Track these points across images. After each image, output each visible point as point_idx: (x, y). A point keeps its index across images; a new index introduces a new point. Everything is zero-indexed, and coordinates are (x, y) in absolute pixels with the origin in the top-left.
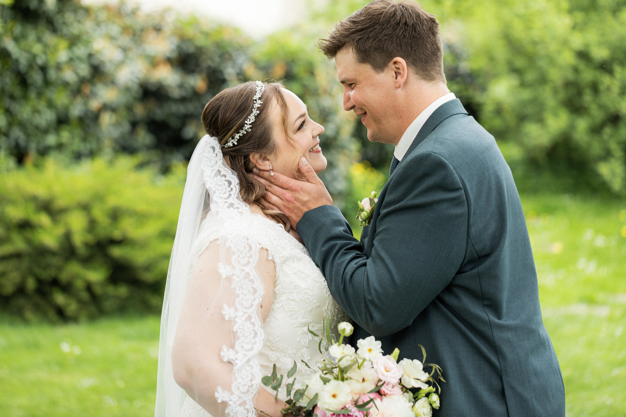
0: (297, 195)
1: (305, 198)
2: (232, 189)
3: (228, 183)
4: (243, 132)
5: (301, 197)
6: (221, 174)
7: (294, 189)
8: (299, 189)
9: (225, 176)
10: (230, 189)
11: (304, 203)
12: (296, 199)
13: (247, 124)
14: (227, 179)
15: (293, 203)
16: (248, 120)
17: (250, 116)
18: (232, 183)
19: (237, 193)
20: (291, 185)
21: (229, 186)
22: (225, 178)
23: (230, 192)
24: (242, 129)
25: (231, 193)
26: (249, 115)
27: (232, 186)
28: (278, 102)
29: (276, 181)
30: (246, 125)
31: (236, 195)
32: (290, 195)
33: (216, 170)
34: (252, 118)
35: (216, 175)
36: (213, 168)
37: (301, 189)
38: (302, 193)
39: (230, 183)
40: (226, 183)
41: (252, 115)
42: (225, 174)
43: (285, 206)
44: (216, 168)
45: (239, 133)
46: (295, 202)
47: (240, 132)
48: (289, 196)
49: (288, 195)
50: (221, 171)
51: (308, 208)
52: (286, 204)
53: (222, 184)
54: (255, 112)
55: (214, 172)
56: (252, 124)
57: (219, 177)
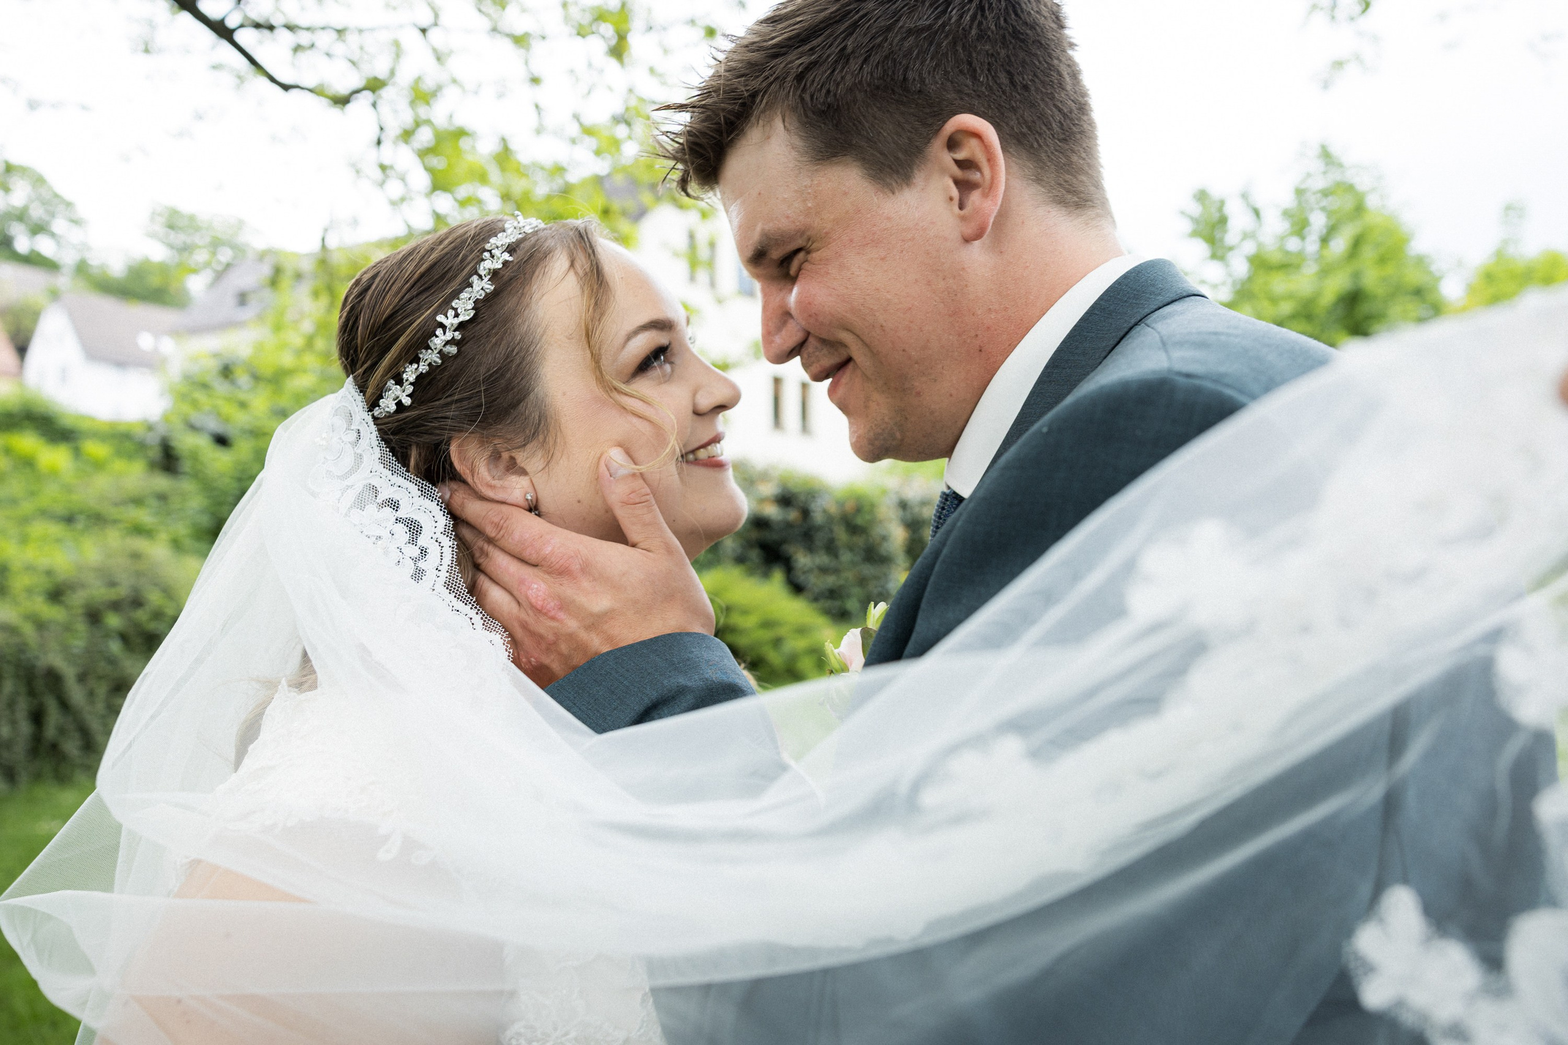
0: (568, 590)
1: (600, 602)
2: (424, 552)
3: (406, 529)
4: (428, 357)
5: (582, 599)
6: (380, 500)
7: (557, 566)
8: (575, 567)
9: (394, 505)
10: (415, 552)
11: (595, 622)
12: (565, 605)
13: (442, 326)
14: (402, 513)
15: (553, 618)
16: (451, 313)
17: (457, 301)
18: (423, 529)
19: (445, 568)
20: (548, 550)
21: (413, 541)
22: (394, 511)
23: (415, 560)
24: (428, 347)
25: (422, 564)
26: (455, 295)
27: (422, 541)
28: (572, 265)
29: (501, 532)
30: (439, 332)
31: (444, 575)
32: (543, 586)
33: (359, 487)
34: (464, 306)
35: (360, 503)
36: (348, 482)
37: (586, 569)
38: (586, 584)
39: (414, 528)
40: (401, 529)
41: (464, 295)
42: (396, 497)
43: (524, 626)
44: (359, 480)
45: (417, 360)
46: (561, 615)
47: (421, 356)
48: (540, 593)
49: (536, 586)
50: (379, 489)
51: (610, 639)
52: (531, 619)
53: (385, 534)
54: (481, 287)
55: (351, 496)
56: (461, 327)
57: (372, 508)
